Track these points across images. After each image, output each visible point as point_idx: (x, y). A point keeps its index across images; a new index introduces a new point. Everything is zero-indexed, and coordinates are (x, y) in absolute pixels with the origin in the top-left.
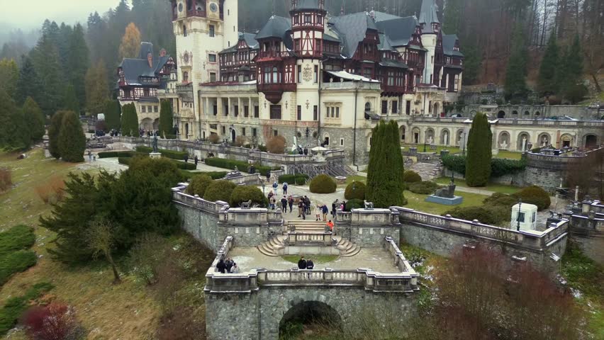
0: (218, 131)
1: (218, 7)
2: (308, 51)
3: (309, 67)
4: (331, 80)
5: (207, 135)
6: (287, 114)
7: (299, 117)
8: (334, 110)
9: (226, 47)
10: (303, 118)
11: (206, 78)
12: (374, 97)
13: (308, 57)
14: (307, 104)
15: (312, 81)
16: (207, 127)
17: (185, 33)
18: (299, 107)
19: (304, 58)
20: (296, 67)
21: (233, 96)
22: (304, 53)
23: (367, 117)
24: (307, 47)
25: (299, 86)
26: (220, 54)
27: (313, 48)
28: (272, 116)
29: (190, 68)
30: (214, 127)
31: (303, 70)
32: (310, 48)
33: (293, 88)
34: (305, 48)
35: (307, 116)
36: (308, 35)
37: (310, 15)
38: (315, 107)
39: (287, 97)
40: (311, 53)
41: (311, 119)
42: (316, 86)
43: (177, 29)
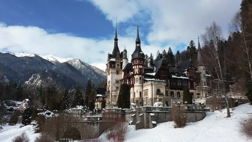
1: (120, 65)
2: (136, 72)
3: (138, 78)
4: (146, 82)
6: (132, 96)
8: (146, 92)
10: (136, 97)
11: (114, 89)
12: (162, 87)
13: (137, 74)
14: (137, 91)
15: (139, 83)
20: (134, 78)
22: (135, 73)
25: (135, 85)
26: (120, 80)
27: (138, 71)
29: (110, 85)
31: (135, 79)
32: (137, 71)
33: (133, 86)
34: (136, 71)
36: (136, 67)
37: (137, 60)
38: (141, 92)
39: (132, 90)
40: (138, 73)
41: (139, 96)
42: (141, 85)
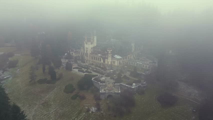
0: (93, 62)
5: (91, 63)
6: (106, 62)
7: (108, 63)
8: (114, 62)
9: (94, 46)
11: (90, 52)
16: (91, 62)
17: (87, 44)
18: (108, 62)
19: (109, 54)
21: (96, 57)
23: (119, 64)
24: (110, 52)
26: (93, 48)
28: (103, 62)
29: (88, 50)
30: (92, 62)
31: (109, 56)
33: (107, 58)
35: (110, 63)
36: (110, 50)
38: (111, 62)
39: (106, 60)
42: (111, 58)
43: (85, 43)
